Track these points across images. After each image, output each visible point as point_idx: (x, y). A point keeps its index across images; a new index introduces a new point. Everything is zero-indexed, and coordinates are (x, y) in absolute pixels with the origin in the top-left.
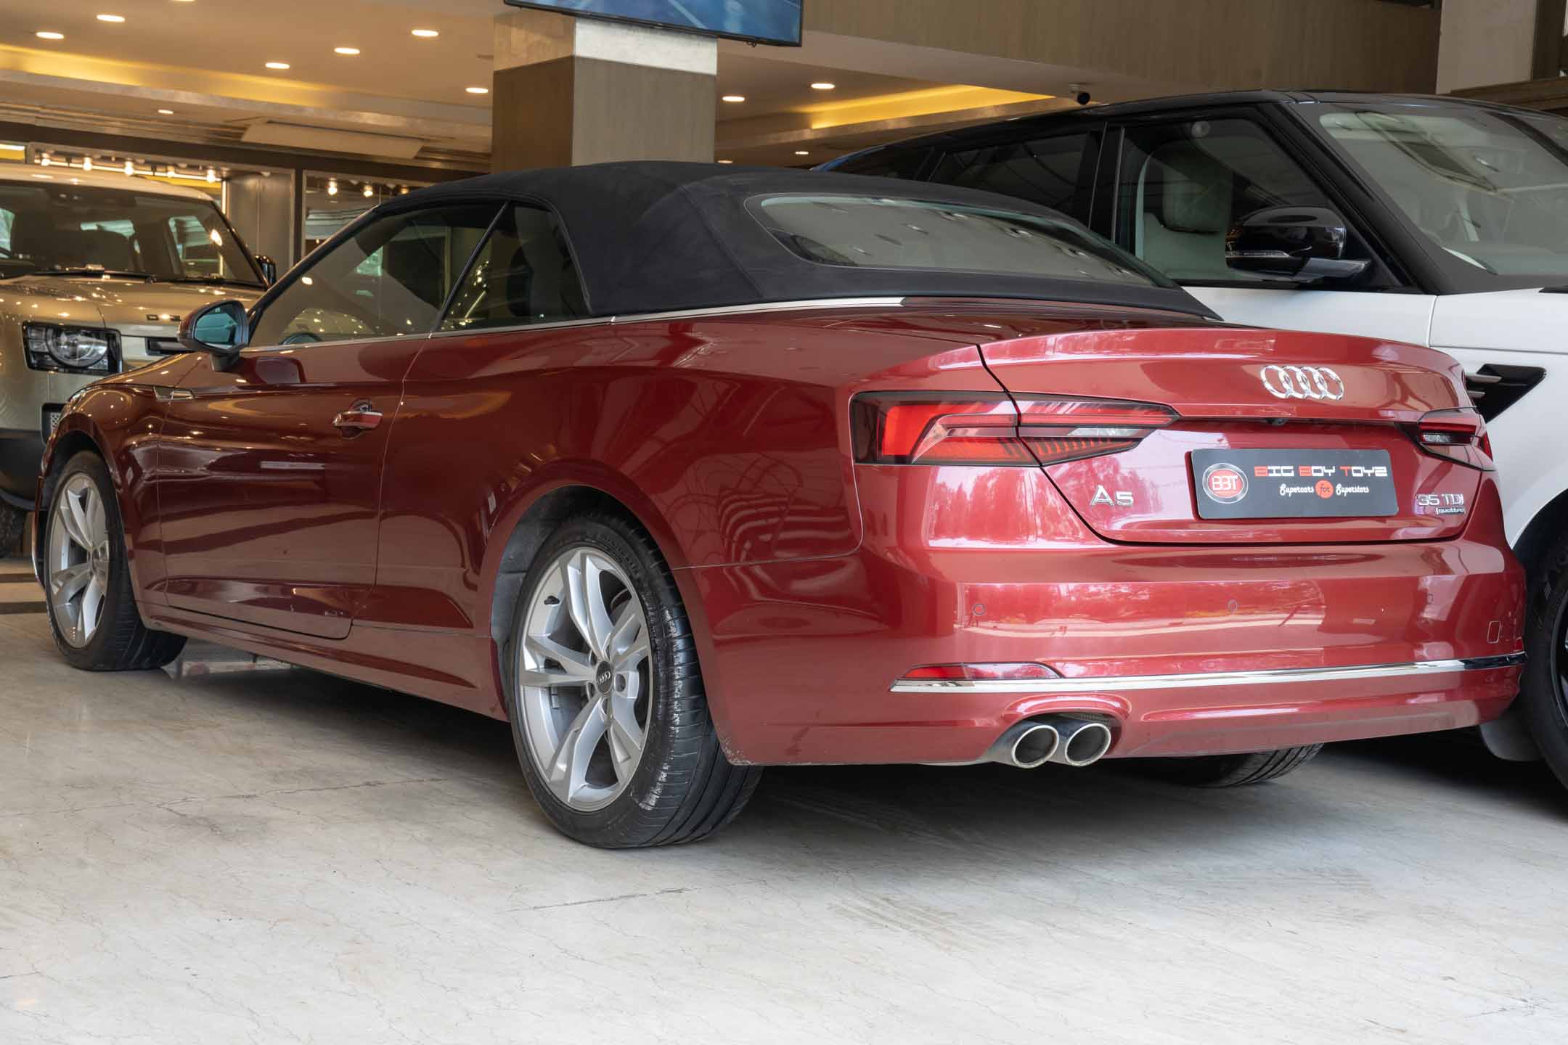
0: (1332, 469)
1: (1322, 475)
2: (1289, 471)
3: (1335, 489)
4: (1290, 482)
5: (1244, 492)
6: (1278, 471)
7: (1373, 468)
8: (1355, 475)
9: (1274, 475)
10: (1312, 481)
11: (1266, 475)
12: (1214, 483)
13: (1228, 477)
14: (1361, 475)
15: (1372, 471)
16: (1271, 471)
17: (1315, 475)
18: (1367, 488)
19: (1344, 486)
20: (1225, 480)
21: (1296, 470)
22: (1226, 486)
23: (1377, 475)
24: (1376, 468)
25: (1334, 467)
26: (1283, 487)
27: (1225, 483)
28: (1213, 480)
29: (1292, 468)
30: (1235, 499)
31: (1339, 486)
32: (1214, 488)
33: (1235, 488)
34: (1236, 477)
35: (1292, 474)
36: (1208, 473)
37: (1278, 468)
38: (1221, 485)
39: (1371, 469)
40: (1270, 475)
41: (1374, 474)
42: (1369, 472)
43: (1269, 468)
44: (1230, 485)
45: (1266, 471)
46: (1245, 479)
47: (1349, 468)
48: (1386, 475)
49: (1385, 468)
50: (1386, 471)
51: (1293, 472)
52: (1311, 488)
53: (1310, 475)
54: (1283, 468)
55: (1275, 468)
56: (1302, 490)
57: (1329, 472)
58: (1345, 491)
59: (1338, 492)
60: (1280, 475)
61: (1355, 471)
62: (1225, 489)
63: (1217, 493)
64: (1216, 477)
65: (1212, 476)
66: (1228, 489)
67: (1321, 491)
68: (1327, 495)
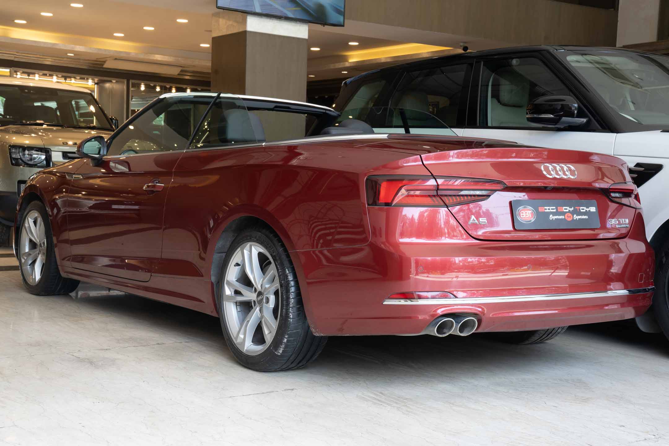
1: (568, 211)
4: (554, 214)
5: (534, 218)
6: (549, 209)
8: (581, 211)
10: (563, 213)
11: (544, 211)
12: (521, 214)
13: (528, 212)
14: (584, 211)
15: (589, 209)
16: (546, 209)
17: (564, 211)
18: (587, 216)
19: (577, 215)
21: (557, 209)
22: (527, 215)
23: (591, 211)
24: (591, 208)
25: (573, 208)
26: (551, 216)
27: (526, 214)
28: (521, 213)
30: (530, 221)
31: (575, 216)
32: (522, 217)
33: (530, 216)
34: (531, 212)
36: (519, 210)
37: (549, 208)
40: (546, 211)
43: (545, 208)
46: (535, 213)
47: (579, 208)
48: (595, 211)
49: (594, 208)
50: (595, 209)
51: (555, 209)
52: (563, 216)
53: (562, 211)
54: (551, 208)
55: (547, 208)
56: (559, 217)
57: (571, 209)
58: (578, 218)
59: (575, 218)
60: (549, 211)
61: (582, 209)
62: (526, 217)
63: (523, 219)
64: (522, 212)
65: (520, 211)
66: (528, 216)
67: (567, 218)
68: (570, 219)
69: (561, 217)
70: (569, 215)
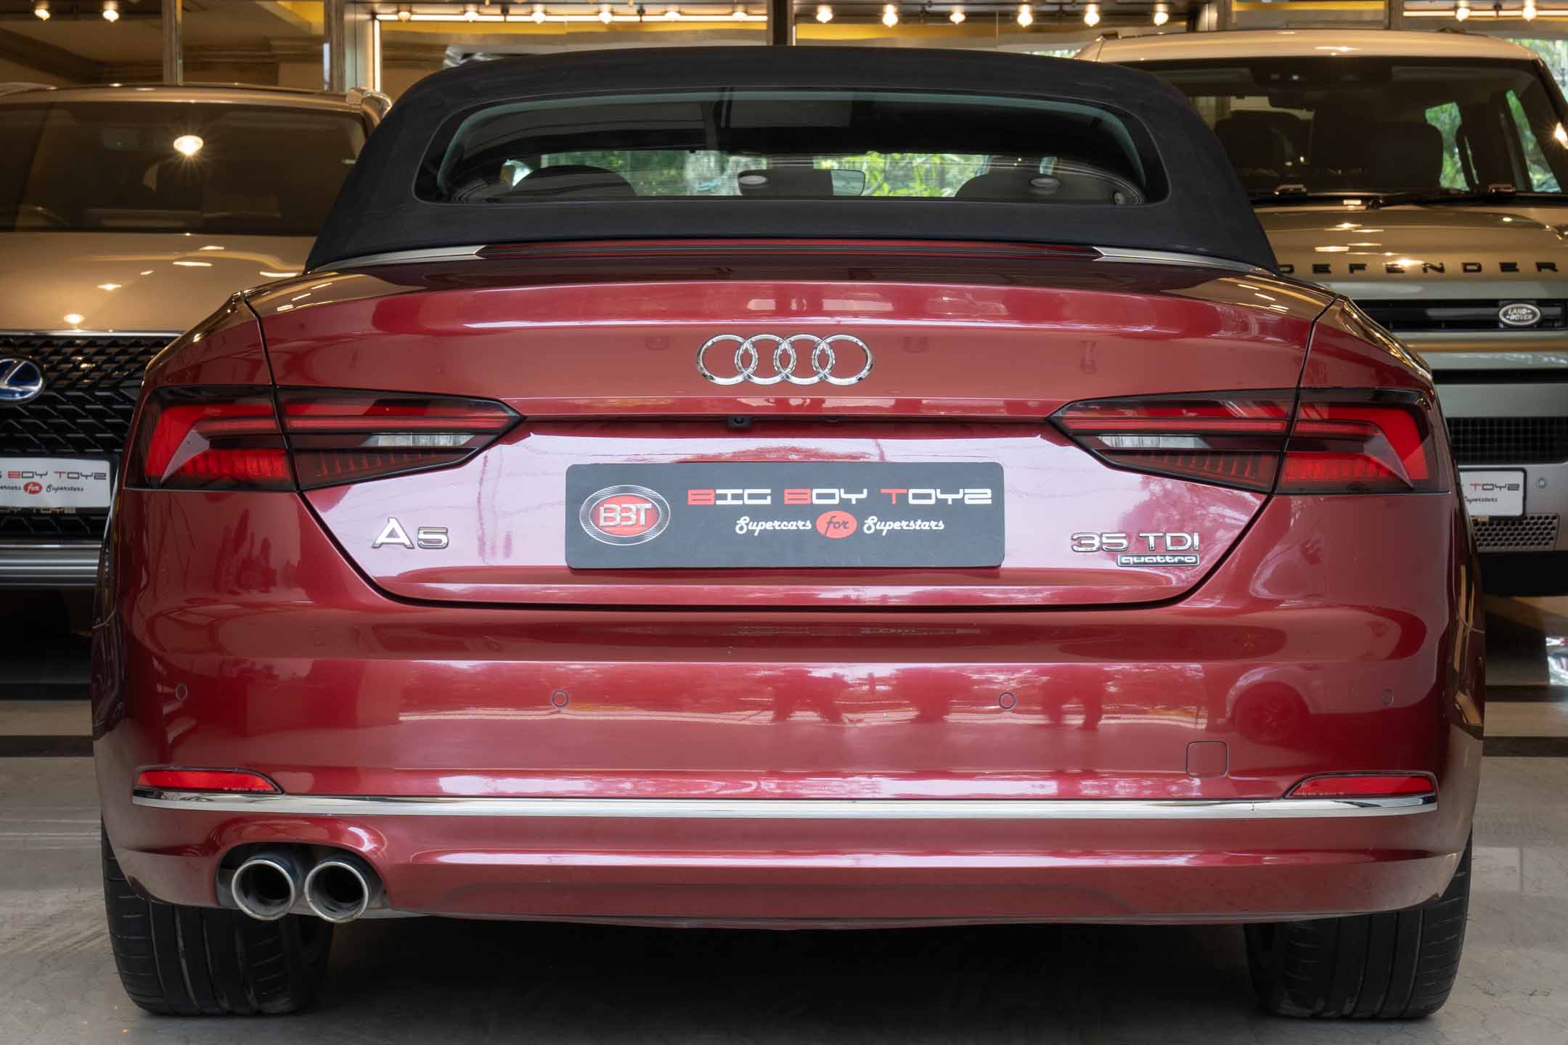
0: (862, 493)
1: (836, 501)
2: (763, 496)
3: (861, 524)
4: (757, 514)
5: (660, 527)
6: (735, 497)
7: (961, 491)
8: (912, 501)
9: (729, 502)
10: (812, 512)
11: (712, 503)
12: (603, 514)
13: (633, 507)
14: (932, 502)
15: (959, 496)
16: (724, 497)
17: (816, 501)
18: (941, 523)
19: (882, 518)
20: (629, 510)
21: (777, 496)
22: (629, 518)
23: (967, 502)
24: (967, 491)
25: (865, 491)
26: (743, 521)
27: (624, 514)
28: (602, 509)
29: (768, 491)
30: (639, 539)
31: (871, 521)
32: (602, 523)
33: (643, 522)
34: (648, 506)
35: (768, 501)
36: (593, 501)
37: (740, 491)
38: (618, 518)
39: (958, 493)
40: (718, 502)
41: (963, 499)
42: (950, 498)
43: (719, 491)
44: (634, 517)
45: (712, 497)
46: (667, 512)
47: (904, 491)
48: (989, 502)
49: (989, 491)
50: (989, 495)
51: (769, 498)
52: (808, 523)
53: (808, 502)
54: (747, 492)
55: (729, 492)
56: (785, 526)
57: (853, 497)
58: (886, 527)
59: (869, 528)
60: (740, 502)
61: (916, 496)
62: (624, 523)
63: (607, 529)
64: (606, 506)
65: (602, 504)
66: (630, 523)
67: (828, 527)
68: (842, 533)
69: (795, 523)
70: (841, 516)
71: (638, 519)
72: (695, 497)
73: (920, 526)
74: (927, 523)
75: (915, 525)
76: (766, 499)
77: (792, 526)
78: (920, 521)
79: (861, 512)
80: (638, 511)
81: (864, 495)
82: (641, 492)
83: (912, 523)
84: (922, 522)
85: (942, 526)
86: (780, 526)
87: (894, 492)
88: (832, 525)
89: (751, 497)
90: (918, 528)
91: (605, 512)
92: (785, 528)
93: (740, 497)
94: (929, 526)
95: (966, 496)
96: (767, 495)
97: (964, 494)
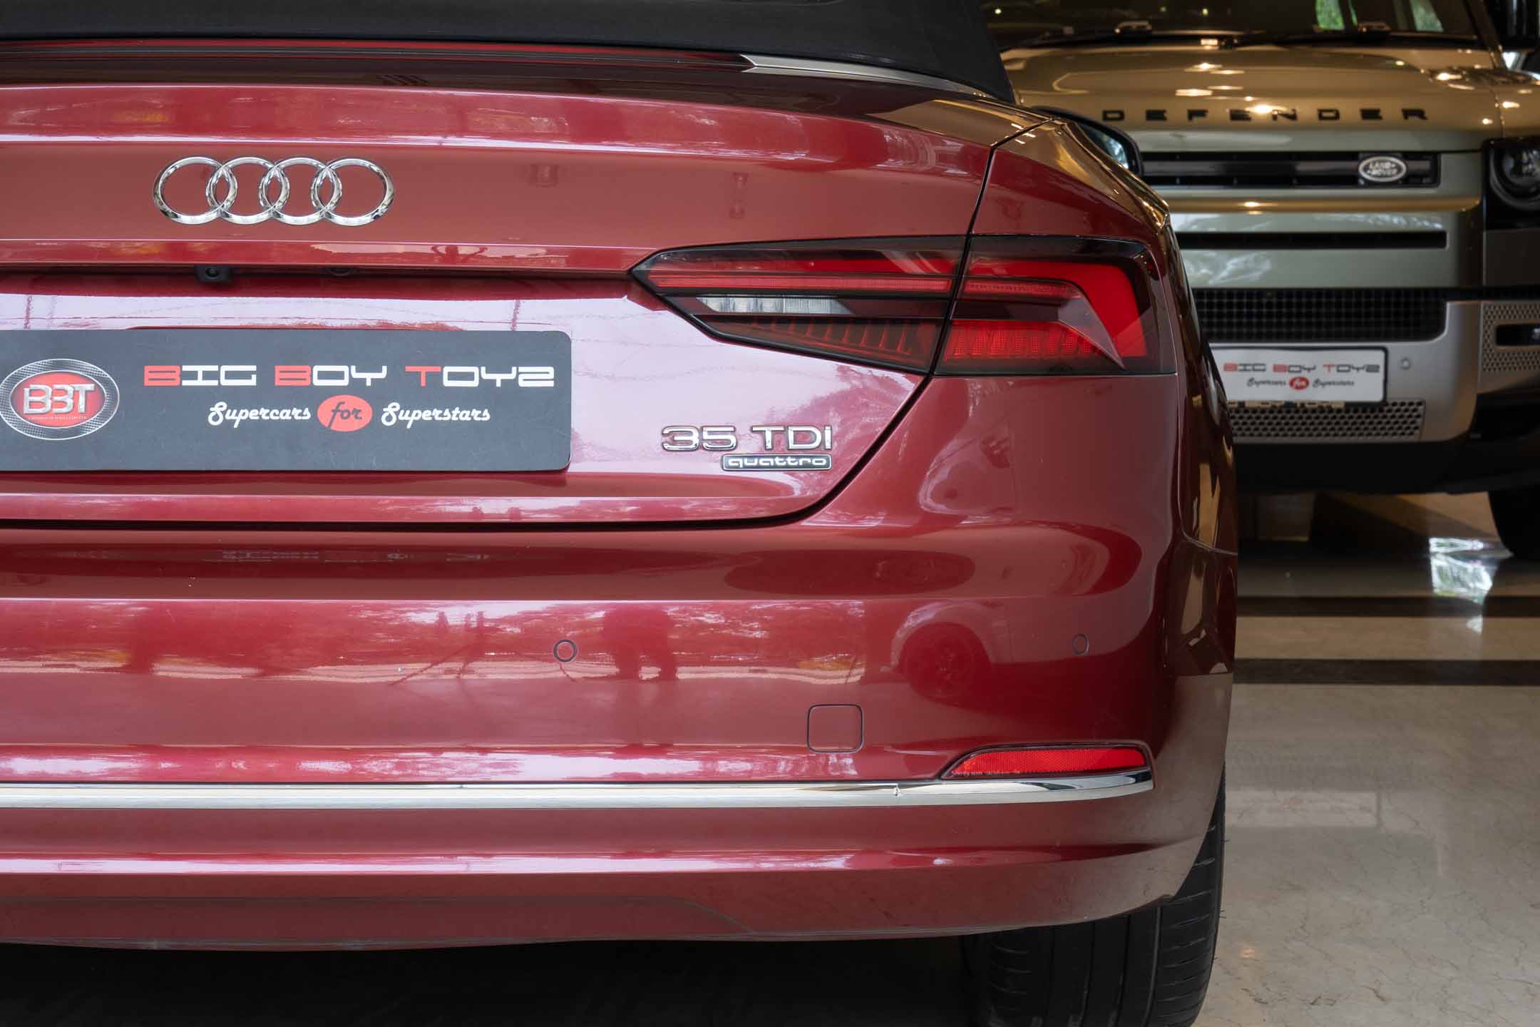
0: (380, 371)
1: (345, 382)
2: (247, 375)
3: (378, 413)
4: (236, 398)
5: (104, 416)
6: (207, 375)
7: (514, 369)
8: (447, 383)
9: (200, 382)
10: (313, 397)
11: (176, 383)
12: (28, 398)
13: (69, 388)
14: (475, 383)
15: (511, 376)
16: (193, 375)
17: (317, 382)
18: (486, 412)
19: (407, 406)
20: (65, 392)
21: (265, 375)
22: (63, 404)
23: (522, 384)
24: (521, 369)
25: (385, 368)
26: (218, 408)
27: (57, 398)
28: (27, 390)
29: (253, 368)
30: (77, 431)
31: (391, 409)
32: (27, 409)
33: (82, 407)
34: (90, 387)
35: (252, 382)
36: (15, 379)
37: (214, 368)
38: (49, 403)
39: (510, 372)
40: (185, 383)
41: (516, 380)
42: (498, 378)
43: (186, 368)
44: (70, 402)
45: (176, 376)
46: (113, 395)
47: (437, 369)
48: (551, 384)
49: (551, 370)
50: (551, 375)
51: (254, 377)
52: (307, 411)
53: (307, 383)
54: (225, 368)
55: (200, 369)
56: (275, 415)
57: (369, 377)
58: (410, 418)
59: (389, 418)
60: (215, 383)
61: (453, 376)
62: (55, 410)
63: (33, 418)
64: (33, 387)
65: (26, 384)
66: (64, 410)
67: (333, 417)
68: (353, 425)
69: (288, 412)
70: (352, 402)
71: (75, 405)
72: (153, 376)
73: (458, 416)
74: (468, 413)
75: (452, 414)
76: (250, 378)
77: (285, 415)
78: (457, 409)
79: (377, 396)
80: (76, 393)
81: (383, 374)
82: (79, 368)
83: (447, 412)
84: (461, 410)
85: (487, 416)
86: (268, 415)
87: (423, 370)
88: (339, 414)
89: (229, 375)
90: (455, 418)
91: (30, 395)
92: (277, 418)
93: (215, 376)
94: (470, 416)
95: (521, 377)
96: (253, 372)
97: (518, 373)
